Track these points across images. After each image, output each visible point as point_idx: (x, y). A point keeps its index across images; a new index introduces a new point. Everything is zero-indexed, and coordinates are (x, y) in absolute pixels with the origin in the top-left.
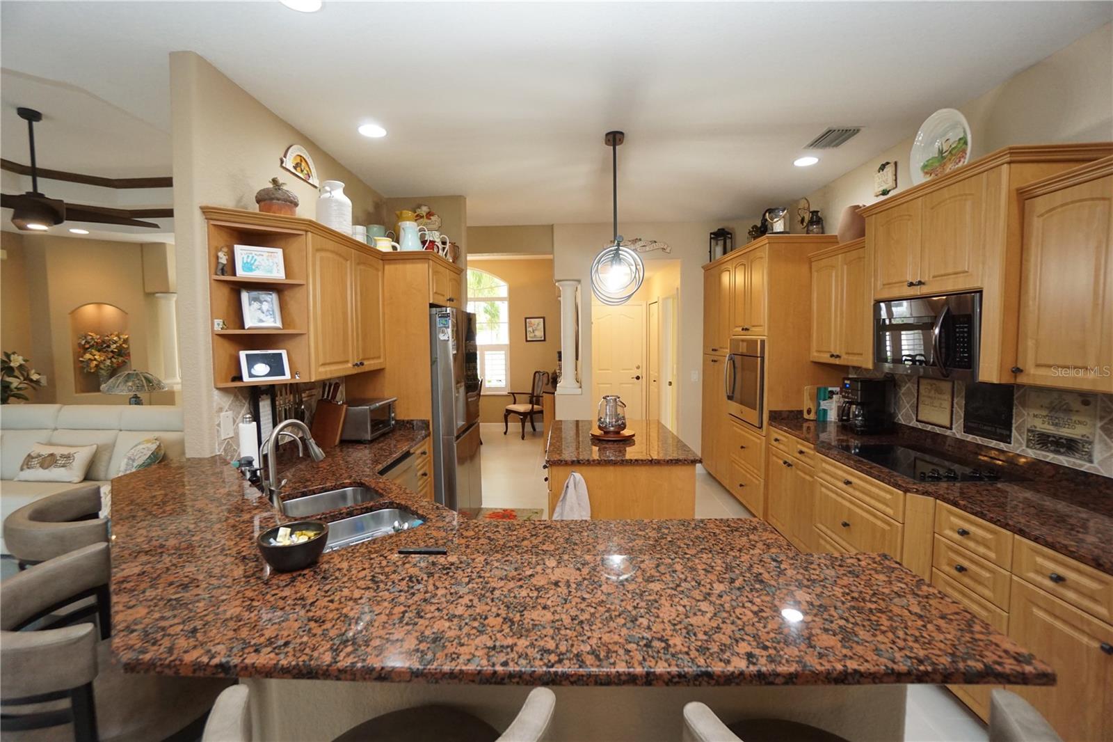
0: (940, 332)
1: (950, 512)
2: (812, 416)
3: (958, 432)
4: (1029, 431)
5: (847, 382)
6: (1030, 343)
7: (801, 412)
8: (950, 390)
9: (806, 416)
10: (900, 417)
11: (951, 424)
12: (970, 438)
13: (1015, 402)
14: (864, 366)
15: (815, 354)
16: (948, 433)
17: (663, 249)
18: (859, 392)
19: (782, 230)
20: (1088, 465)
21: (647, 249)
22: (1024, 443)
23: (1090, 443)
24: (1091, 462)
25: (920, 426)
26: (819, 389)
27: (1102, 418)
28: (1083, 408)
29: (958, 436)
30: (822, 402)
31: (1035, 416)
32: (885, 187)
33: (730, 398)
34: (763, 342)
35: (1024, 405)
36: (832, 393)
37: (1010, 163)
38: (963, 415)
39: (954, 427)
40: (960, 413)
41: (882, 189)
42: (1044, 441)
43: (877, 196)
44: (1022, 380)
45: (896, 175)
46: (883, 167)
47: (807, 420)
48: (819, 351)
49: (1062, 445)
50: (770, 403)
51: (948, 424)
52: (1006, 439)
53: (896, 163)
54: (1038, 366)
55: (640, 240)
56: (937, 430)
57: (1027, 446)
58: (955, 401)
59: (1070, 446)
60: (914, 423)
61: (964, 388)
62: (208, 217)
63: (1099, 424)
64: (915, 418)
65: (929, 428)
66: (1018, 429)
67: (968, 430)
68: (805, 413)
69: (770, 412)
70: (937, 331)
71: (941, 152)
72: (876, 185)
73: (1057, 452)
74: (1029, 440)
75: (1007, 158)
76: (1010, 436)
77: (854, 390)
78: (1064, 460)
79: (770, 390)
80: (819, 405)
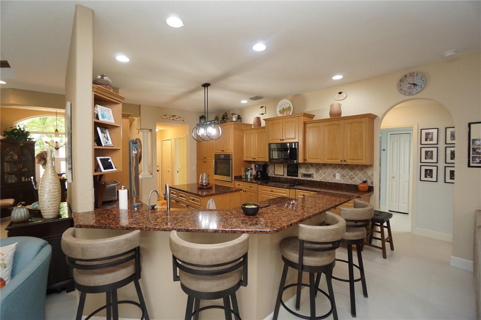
0: (290, 152)
1: (300, 192)
2: (244, 177)
3: (286, 176)
4: (302, 174)
5: (256, 166)
6: (307, 154)
7: (242, 176)
8: (283, 166)
9: (243, 177)
10: (269, 174)
11: (284, 174)
12: (289, 177)
13: (299, 168)
14: (266, 161)
15: (245, 158)
16: (283, 177)
17: (183, 120)
18: (261, 168)
19: (235, 120)
20: (313, 179)
21: (178, 120)
22: (301, 176)
23: (313, 174)
24: (313, 178)
25: (275, 176)
26: (246, 169)
27: (315, 169)
28: (311, 167)
29: (286, 177)
30: (247, 173)
31: (303, 170)
32: (263, 113)
33: (215, 174)
34: (232, 155)
35: (300, 168)
36: (249, 170)
37: (303, 116)
38: (287, 172)
39: (285, 175)
40: (286, 171)
41: (262, 113)
42: (305, 175)
43: (260, 115)
44: (306, 162)
45: (266, 110)
46: (262, 107)
47: (243, 178)
48: (246, 157)
49: (308, 176)
50: (234, 174)
51: (283, 175)
52: (297, 176)
53: (266, 107)
54: (309, 159)
55: (175, 116)
56: (280, 176)
57: (302, 177)
58: (285, 169)
59: (310, 176)
60: (274, 176)
61: (287, 165)
62: (94, 90)
63: (314, 170)
64: (274, 174)
65: (278, 176)
66: (299, 173)
67: (288, 175)
68: (243, 176)
69: (235, 176)
70: (289, 152)
71: (283, 109)
72: (260, 112)
73: (307, 177)
74: (302, 176)
75: (303, 115)
76: (298, 175)
77: (259, 168)
78: (309, 179)
79: (234, 169)
80: (246, 173)
